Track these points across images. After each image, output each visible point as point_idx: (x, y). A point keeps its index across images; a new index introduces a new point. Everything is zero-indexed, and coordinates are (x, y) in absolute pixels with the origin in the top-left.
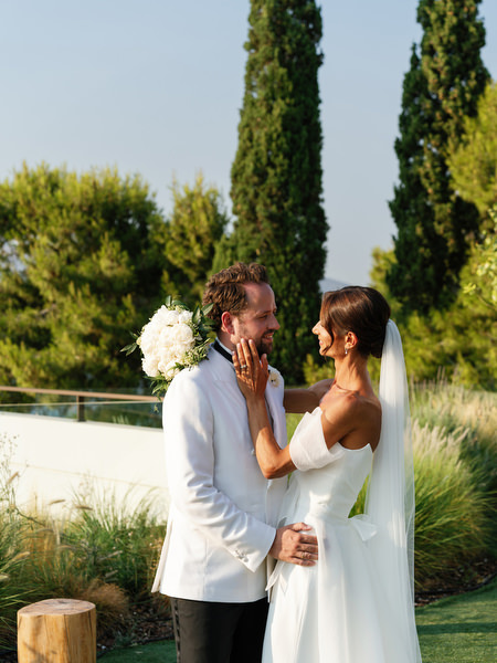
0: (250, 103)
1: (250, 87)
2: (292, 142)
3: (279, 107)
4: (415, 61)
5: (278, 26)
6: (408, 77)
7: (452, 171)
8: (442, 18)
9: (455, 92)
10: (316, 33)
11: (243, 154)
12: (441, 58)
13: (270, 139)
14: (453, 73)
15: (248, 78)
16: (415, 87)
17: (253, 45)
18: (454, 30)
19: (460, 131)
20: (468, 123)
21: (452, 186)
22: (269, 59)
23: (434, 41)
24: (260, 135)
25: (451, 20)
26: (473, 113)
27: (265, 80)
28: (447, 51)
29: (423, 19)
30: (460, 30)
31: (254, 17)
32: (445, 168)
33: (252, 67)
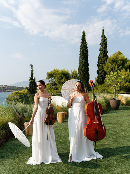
0: (80, 61)
1: (80, 59)
2: (85, 65)
3: (83, 61)
4: (99, 55)
5: (83, 52)
6: (99, 57)
7: (104, 68)
8: (102, 50)
9: (104, 58)
10: (88, 52)
11: (79, 67)
12: (102, 55)
13: (82, 65)
14: (104, 56)
15: (80, 58)
16: (99, 58)
17: (80, 54)
18: (104, 51)
19: (105, 63)
20: (106, 62)
21: (104, 70)
22: (82, 56)
23: (101, 53)
24: (81, 64)
25: (103, 50)
26: (106, 61)
27: (82, 58)
28: (103, 54)
29: (100, 50)
30: (105, 51)
31: (80, 51)
32: (103, 68)
33: (80, 57)
